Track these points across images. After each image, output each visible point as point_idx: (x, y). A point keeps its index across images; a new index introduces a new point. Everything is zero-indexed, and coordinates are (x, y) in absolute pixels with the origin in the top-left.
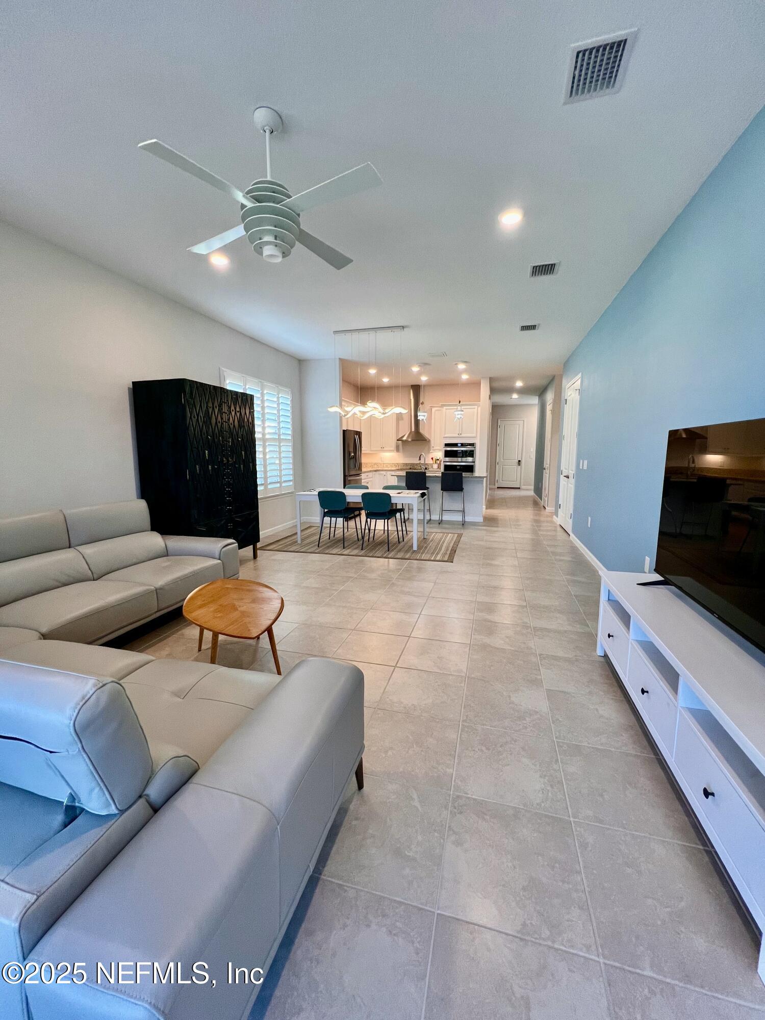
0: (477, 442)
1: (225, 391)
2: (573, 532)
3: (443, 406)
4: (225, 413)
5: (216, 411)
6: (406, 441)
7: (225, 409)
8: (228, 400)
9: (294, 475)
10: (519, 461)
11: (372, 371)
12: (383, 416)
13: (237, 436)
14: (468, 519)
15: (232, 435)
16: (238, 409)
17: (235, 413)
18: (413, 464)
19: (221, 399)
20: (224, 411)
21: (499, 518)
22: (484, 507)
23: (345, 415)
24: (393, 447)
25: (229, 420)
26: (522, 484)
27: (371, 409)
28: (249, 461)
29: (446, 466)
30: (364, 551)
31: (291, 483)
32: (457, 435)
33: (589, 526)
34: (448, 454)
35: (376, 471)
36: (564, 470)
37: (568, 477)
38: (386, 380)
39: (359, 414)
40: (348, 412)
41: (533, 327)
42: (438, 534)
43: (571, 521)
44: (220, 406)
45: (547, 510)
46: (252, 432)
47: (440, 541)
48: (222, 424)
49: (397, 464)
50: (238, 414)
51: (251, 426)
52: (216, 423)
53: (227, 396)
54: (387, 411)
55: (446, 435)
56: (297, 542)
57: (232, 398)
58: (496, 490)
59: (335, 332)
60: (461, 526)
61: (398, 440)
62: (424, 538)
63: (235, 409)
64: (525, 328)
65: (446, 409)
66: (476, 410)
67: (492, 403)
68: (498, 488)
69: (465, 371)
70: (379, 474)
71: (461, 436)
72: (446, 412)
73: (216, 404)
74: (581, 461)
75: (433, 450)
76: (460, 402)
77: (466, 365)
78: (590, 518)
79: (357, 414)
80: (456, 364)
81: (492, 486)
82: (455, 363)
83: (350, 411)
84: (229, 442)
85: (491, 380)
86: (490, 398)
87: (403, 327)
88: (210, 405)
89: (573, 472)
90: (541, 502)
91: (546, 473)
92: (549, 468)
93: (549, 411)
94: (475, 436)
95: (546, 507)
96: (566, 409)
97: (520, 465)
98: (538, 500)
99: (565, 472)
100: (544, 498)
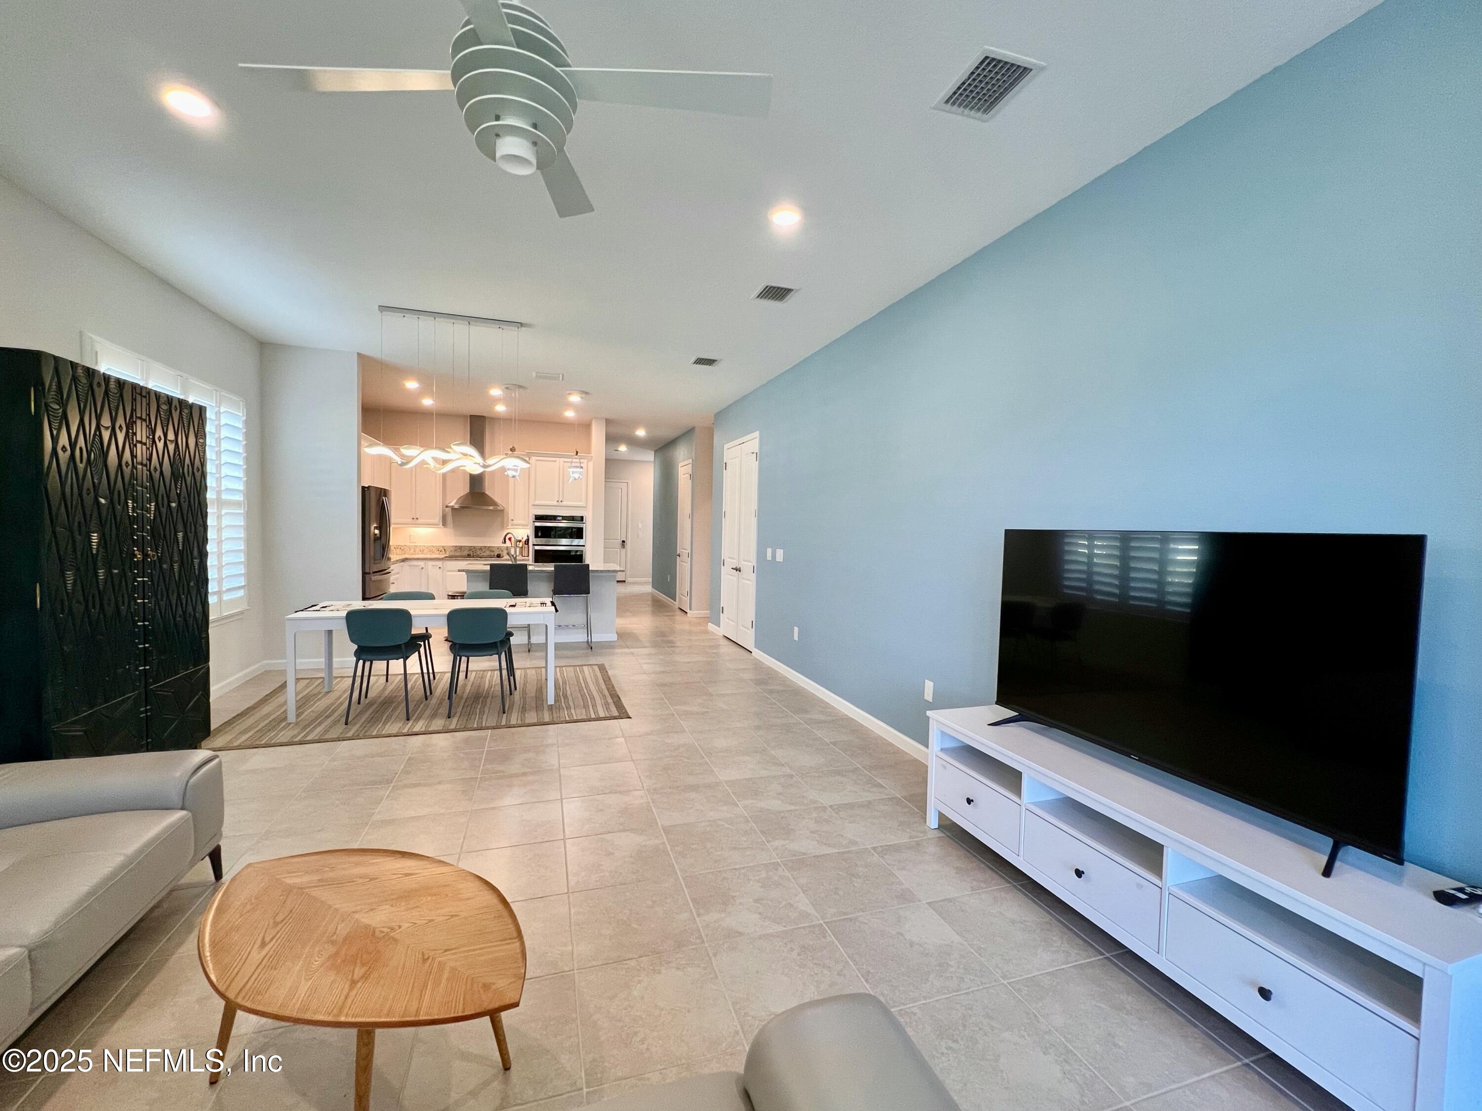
0: (588, 516)
1: (144, 394)
2: (757, 646)
3: (531, 455)
4: (141, 442)
5: (121, 437)
6: (458, 508)
7: (141, 432)
8: (149, 415)
9: (248, 575)
10: (623, 542)
11: (412, 385)
13: (168, 497)
14: (596, 638)
15: (157, 496)
16: (171, 436)
17: (165, 445)
18: (474, 547)
19: (133, 410)
20: (139, 438)
23: (403, 464)
24: (438, 519)
25: (150, 459)
26: (629, 575)
28: (192, 554)
29: (537, 552)
31: (241, 593)
32: (555, 503)
33: (796, 638)
34: (541, 533)
35: (404, 560)
36: (728, 559)
37: (738, 570)
38: (427, 402)
39: (432, 464)
40: (409, 459)
41: (710, 362)
43: (752, 632)
44: (130, 425)
45: (688, 615)
46: (199, 488)
48: (134, 467)
49: (443, 547)
50: (171, 447)
51: (198, 475)
52: (120, 465)
53: (149, 404)
55: (537, 502)
56: (285, 718)
57: (158, 410)
59: (383, 308)
61: (446, 506)
63: (165, 435)
64: (700, 361)
65: (537, 460)
66: (586, 466)
67: (607, 456)
69: (576, 406)
70: (410, 566)
71: (561, 504)
72: (537, 465)
73: (120, 421)
74: (769, 551)
75: (512, 525)
76: (577, 452)
77: (581, 398)
78: (796, 629)
80: (568, 394)
82: (568, 392)
84: (148, 510)
85: (609, 422)
86: (605, 448)
87: (522, 325)
88: (106, 421)
89: (751, 565)
90: (674, 604)
91: (682, 561)
92: (691, 555)
93: (684, 475)
94: (585, 506)
95: (688, 611)
96: (728, 476)
97: (624, 548)
98: (668, 600)
99: (730, 563)
100: (680, 598)
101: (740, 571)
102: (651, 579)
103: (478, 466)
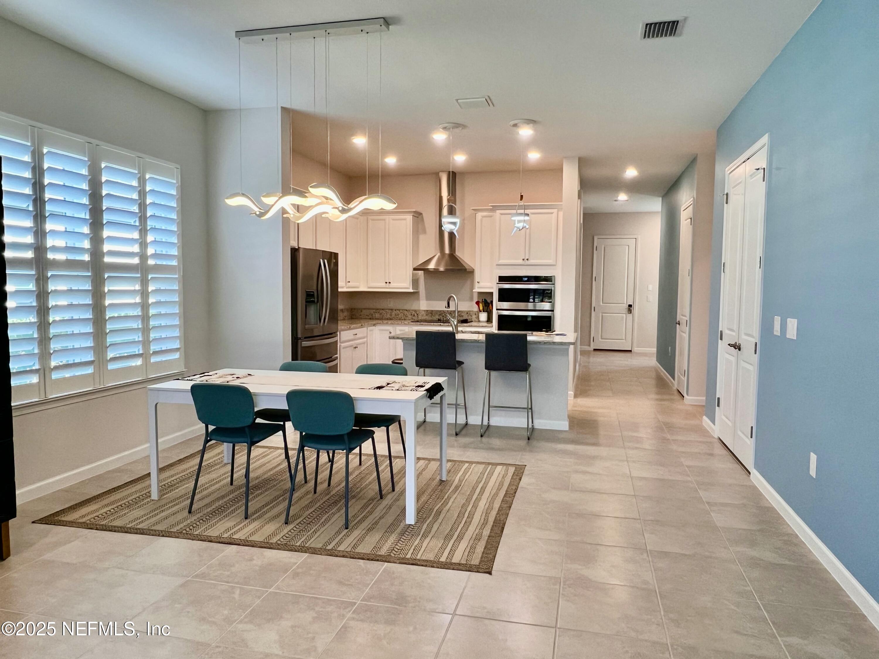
0: (557, 274)
2: (757, 466)
3: (494, 208)
6: (436, 272)
10: (630, 306)
11: (360, 141)
12: (345, 216)
21: (601, 419)
22: (571, 393)
23: (262, 215)
24: (408, 283)
26: (635, 344)
27: (316, 201)
29: (501, 318)
30: (291, 526)
31: (177, 356)
32: (521, 262)
33: (813, 472)
34: (506, 295)
36: (726, 332)
37: (737, 347)
38: (390, 161)
42: (474, 465)
43: (751, 443)
45: (685, 401)
47: (478, 482)
49: (416, 311)
54: (351, 205)
55: (502, 262)
58: (593, 353)
59: (240, 34)
60: (523, 443)
61: (415, 269)
62: (441, 481)
65: (501, 214)
66: (554, 216)
67: (584, 209)
68: (595, 350)
69: (535, 143)
71: (527, 262)
72: (500, 220)
74: (777, 320)
77: (535, 130)
78: (813, 457)
79: (288, 213)
80: (515, 125)
81: (586, 348)
82: (512, 123)
83: (273, 205)
86: (579, 197)
87: (387, 22)
89: (753, 341)
90: (672, 383)
91: (682, 332)
92: (689, 323)
93: (686, 220)
94: (554, 263)
95: (685, 395)
96: (728, 210)
97: (631, 313)
98: (667, 377)
99: (730, 337)
100: (679, 377)
101: (740, 350)
102: (656, 349)
103: (337, 210)
